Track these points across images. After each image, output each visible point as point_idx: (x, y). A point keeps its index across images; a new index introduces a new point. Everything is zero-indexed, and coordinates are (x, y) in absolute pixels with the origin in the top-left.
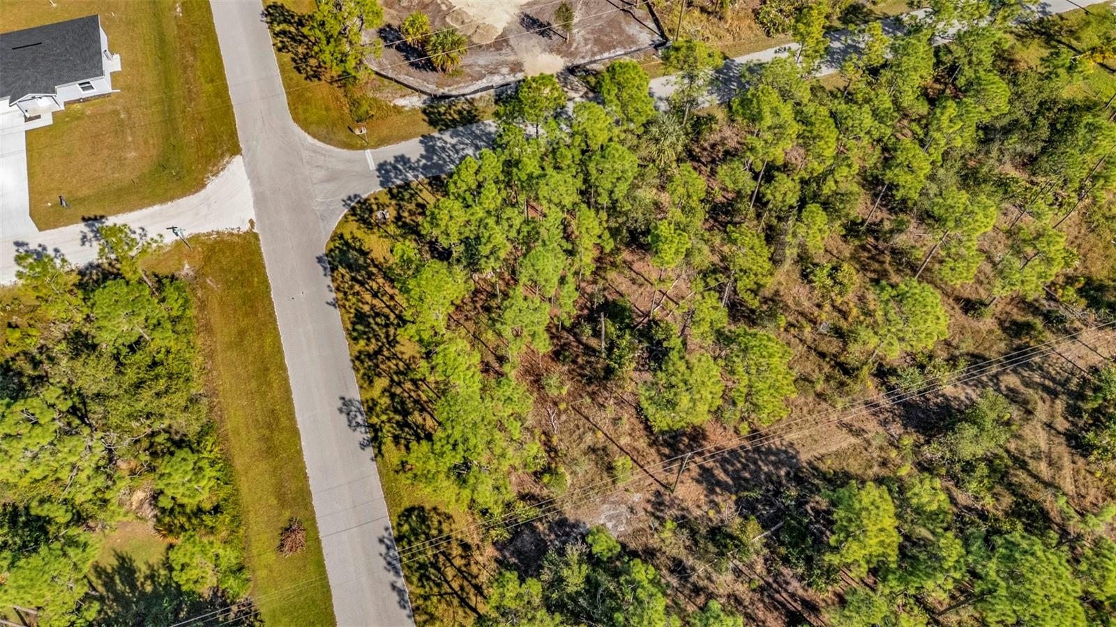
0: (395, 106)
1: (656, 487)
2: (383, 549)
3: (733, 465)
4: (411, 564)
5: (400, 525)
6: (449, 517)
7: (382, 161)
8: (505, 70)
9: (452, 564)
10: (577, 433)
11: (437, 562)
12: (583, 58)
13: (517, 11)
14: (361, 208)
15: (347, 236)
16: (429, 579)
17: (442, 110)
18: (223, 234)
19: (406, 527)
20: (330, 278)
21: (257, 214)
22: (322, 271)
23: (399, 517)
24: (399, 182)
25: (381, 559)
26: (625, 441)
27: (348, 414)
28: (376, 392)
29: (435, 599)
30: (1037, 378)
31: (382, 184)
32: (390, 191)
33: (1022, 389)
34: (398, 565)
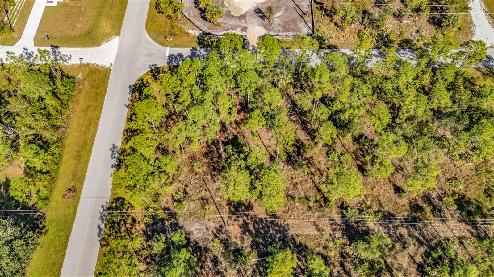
0: (188, 33)
1: (222, 223)
2: (102, 210)
3: (258, 225)
4: (110, 220)
5: (112, 203)
6: (133, 207)
7: (172, 54)
8: (239, 29)
9: (125, 226)
10: (199, 189)
11: (120, 223)
12: (274, 32)
13: (255, 5)
14: (155, 70)
15: (145, 81)
16: (114, 228)
17: (206, 39)
18: (99, 66)
19: (114, 204)
20: (130, 95)
21: (115, 62)
22: (129, 91)
23: (114, 199)
24: (175, 64)
25: (99, 214)
26: (217, 199)
27: (113, 152)
28: (127, 147)
29: (112, 237)
30: (416, 234)
31: (168, 63)
32: (170, 67)
33: (406, 236)
34: (105, 219)
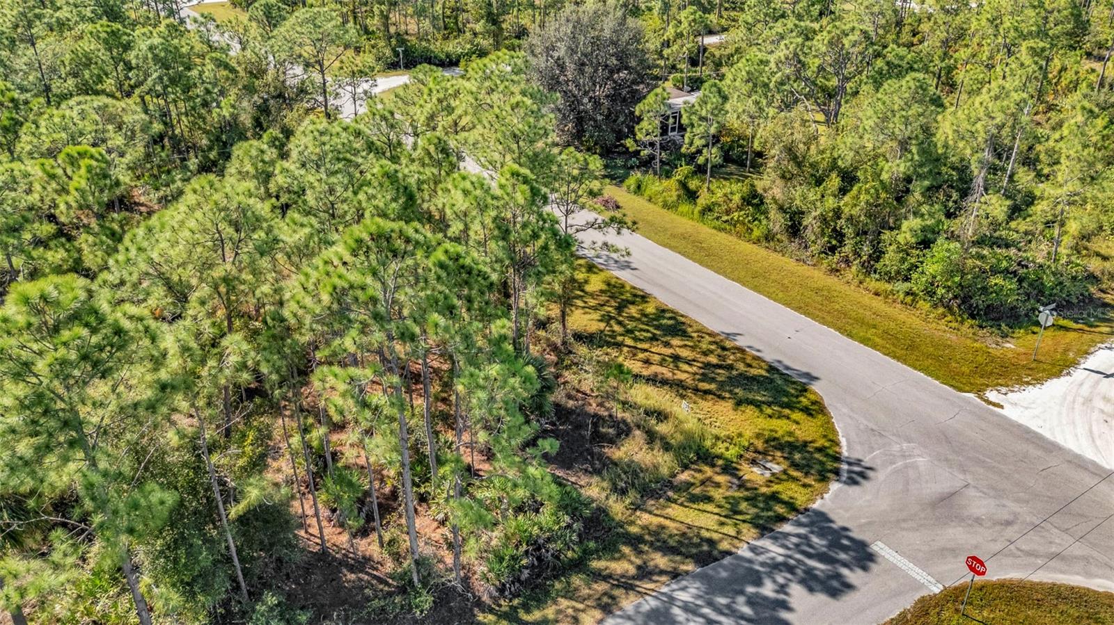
20: (768, 359)
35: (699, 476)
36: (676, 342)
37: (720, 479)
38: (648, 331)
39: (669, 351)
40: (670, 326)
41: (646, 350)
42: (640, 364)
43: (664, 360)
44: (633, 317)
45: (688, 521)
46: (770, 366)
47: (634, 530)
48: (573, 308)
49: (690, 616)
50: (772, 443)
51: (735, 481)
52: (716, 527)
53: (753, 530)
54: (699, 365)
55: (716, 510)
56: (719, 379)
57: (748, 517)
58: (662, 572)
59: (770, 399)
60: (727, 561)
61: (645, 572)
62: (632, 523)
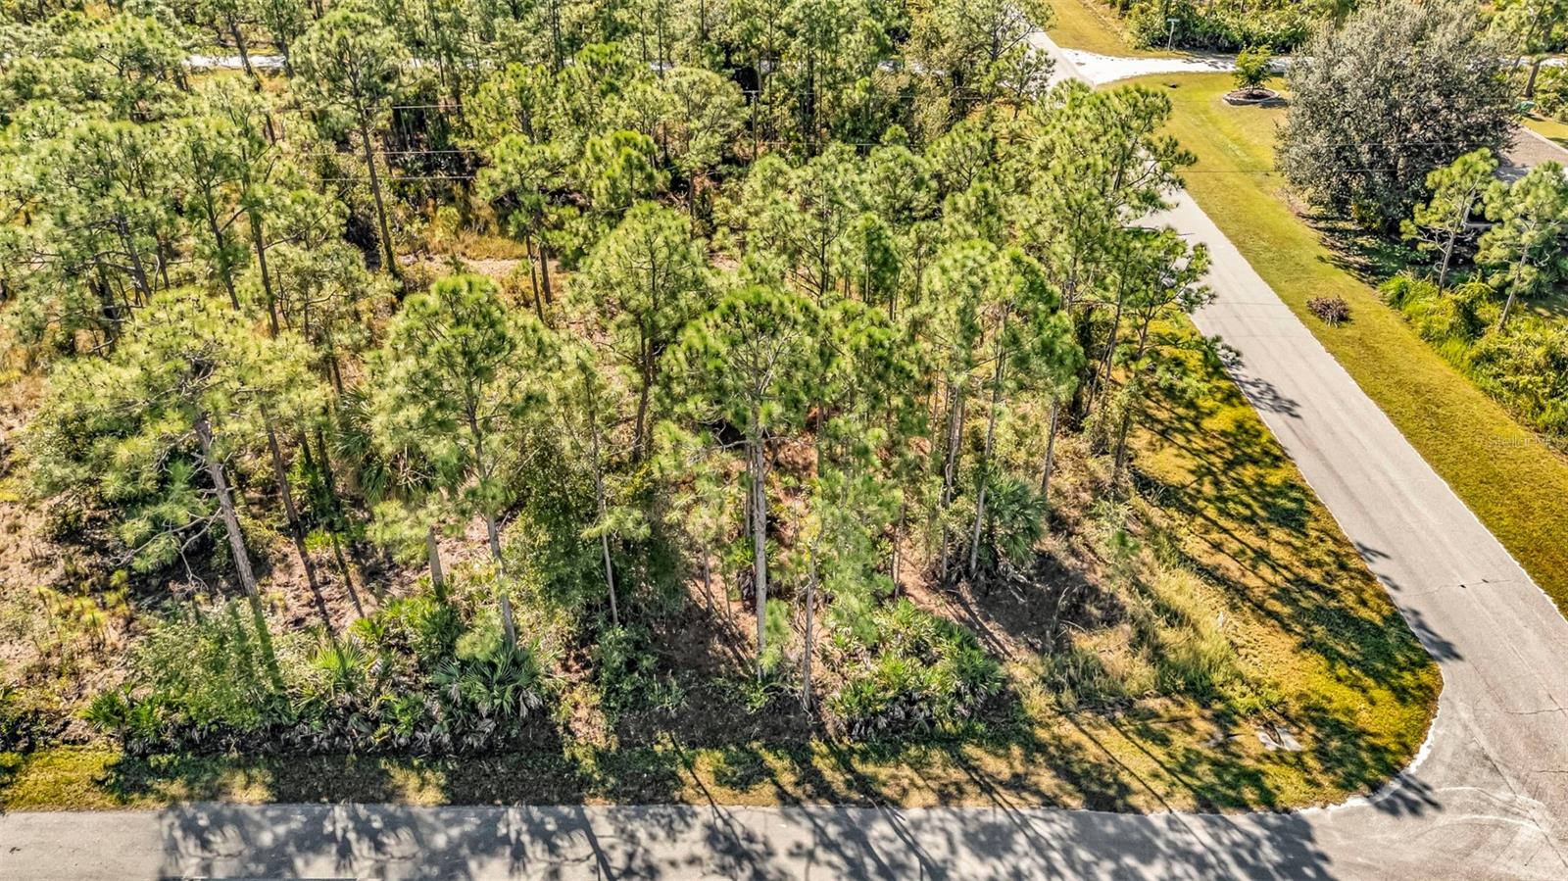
35: (1176, 711)
36: (1278, 534)
37: (1201, 726)
38: (1248, 506)
39: (1258, 542)
40: (1286, 510)
41: (1226, 531)
42: (1206, 546)
43: (1243, 552)
44: (1241, 481)
45: (1117, 755)
46: (1395, 614)
47: (1042, 734)
48: (1166, 444)
49: (1033, 852)
50: (1313, 714)
51: (1220, 737)
52: (1144, 776)
53: (1190, 801)
54: (1288, 575)
55: (1163, 758)
56: (1304, 604)
57: (1197, 783)
58: (1038, 793)
59: (1359, 658)
60: (1128, 818)
61: (1018, 784)
62: (1047, 726)
